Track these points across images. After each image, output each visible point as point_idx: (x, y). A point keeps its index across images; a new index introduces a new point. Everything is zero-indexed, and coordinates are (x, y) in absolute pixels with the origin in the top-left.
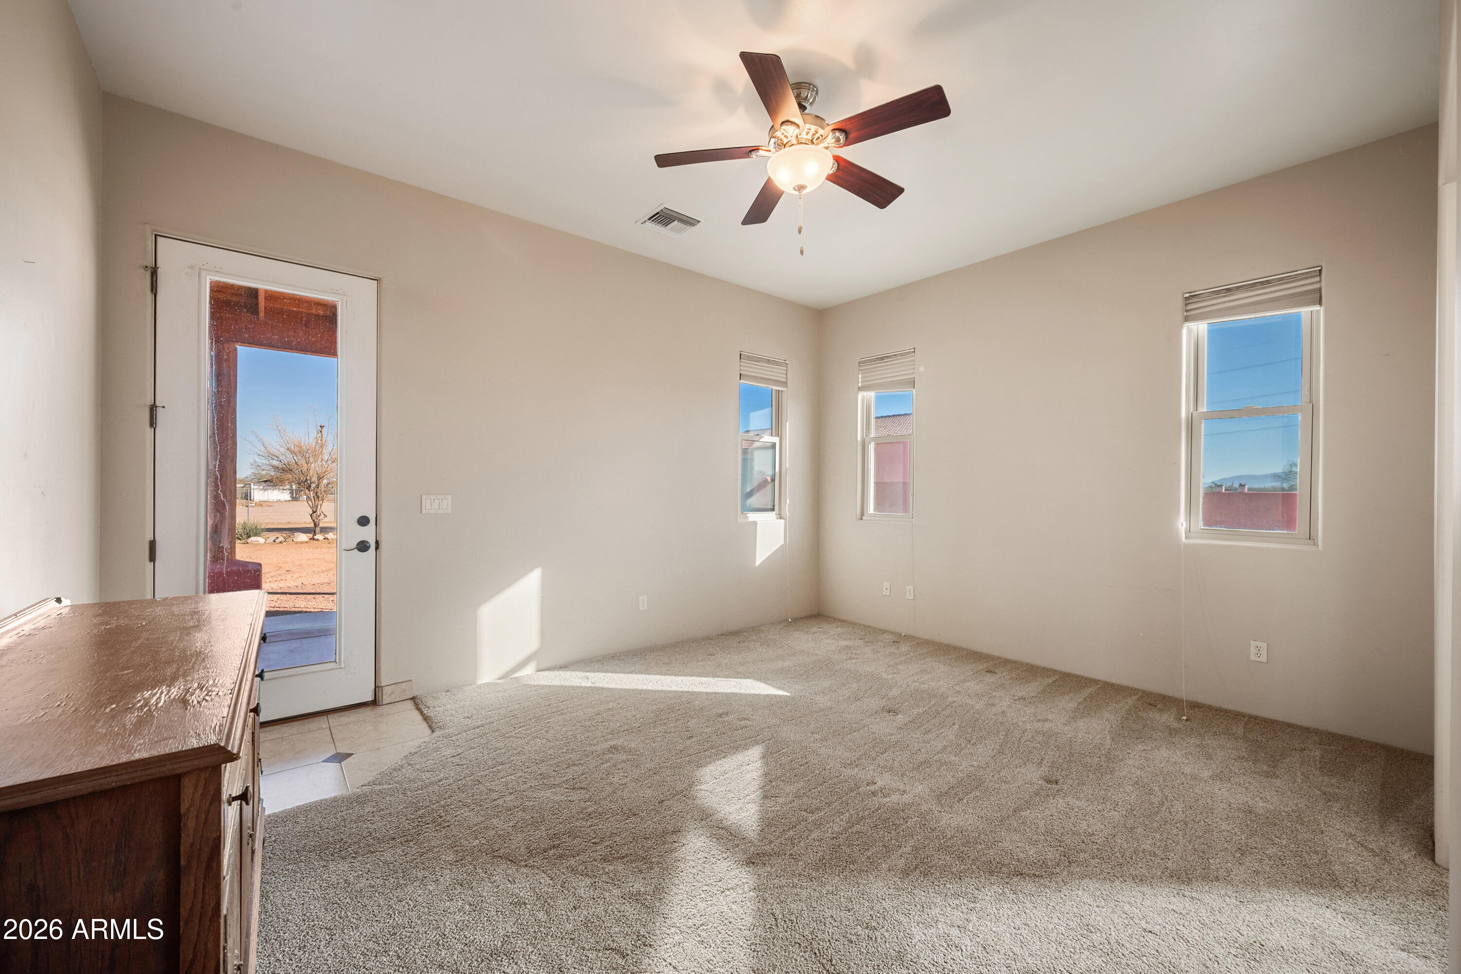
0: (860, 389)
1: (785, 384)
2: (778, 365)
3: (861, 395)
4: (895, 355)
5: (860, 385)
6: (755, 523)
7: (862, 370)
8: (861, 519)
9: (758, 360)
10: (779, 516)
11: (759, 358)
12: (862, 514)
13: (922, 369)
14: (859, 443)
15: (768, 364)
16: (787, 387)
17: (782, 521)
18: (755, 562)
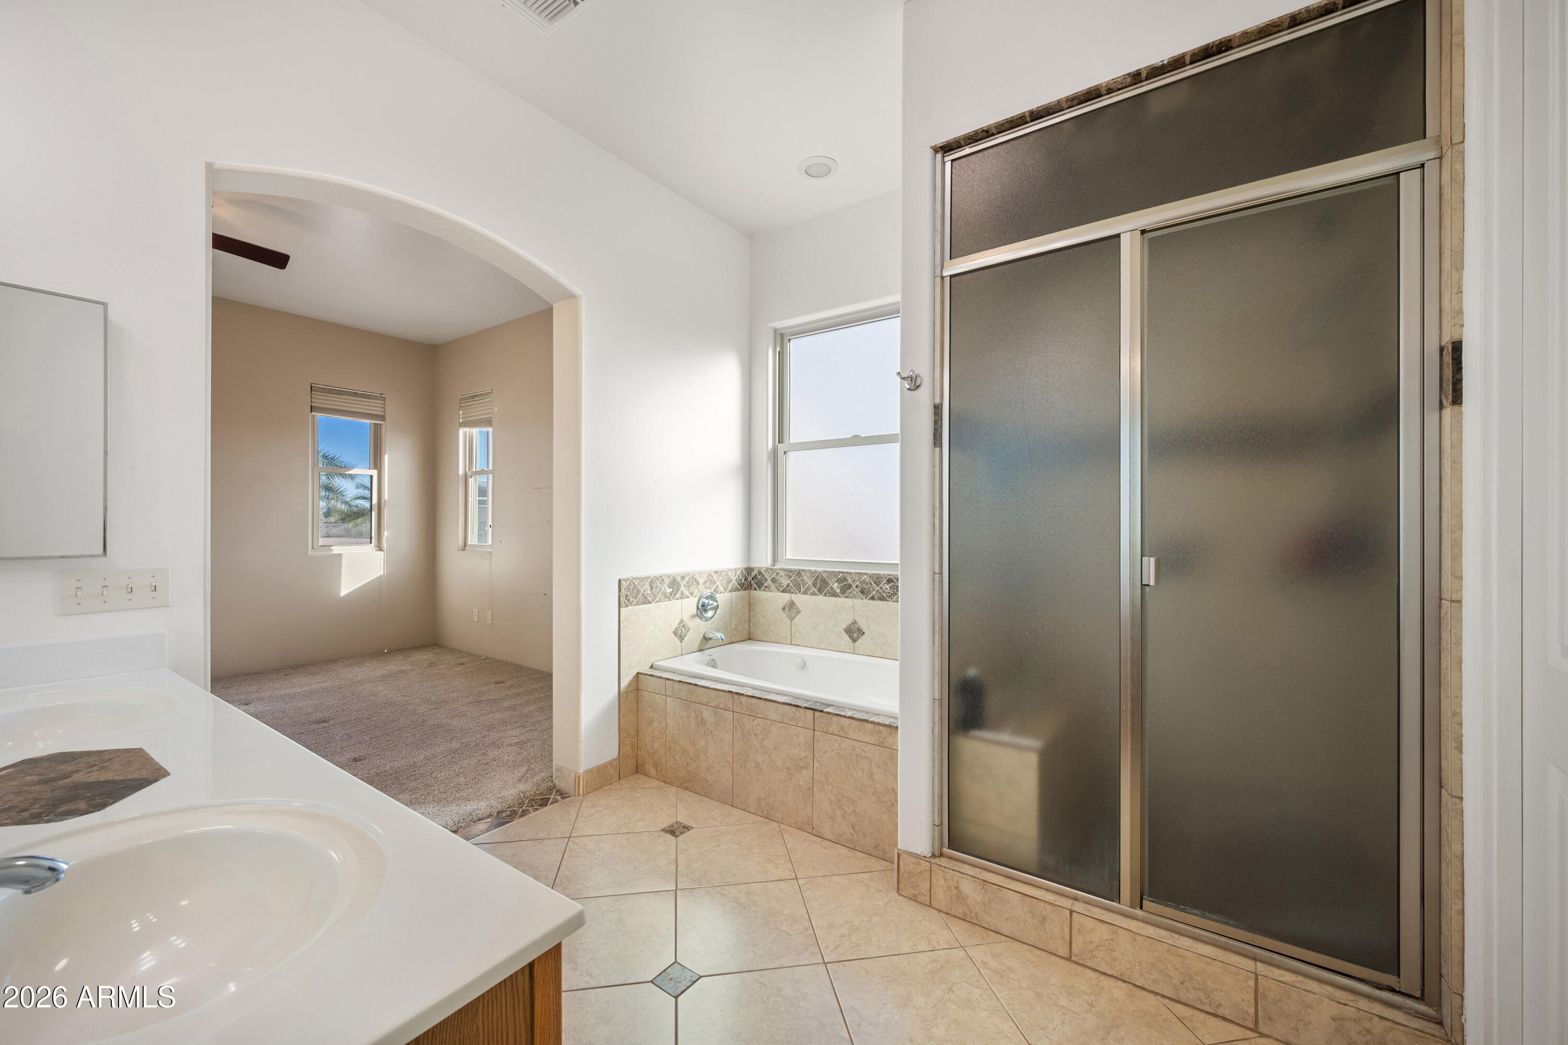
0: (464, 425)
1: (383, 418)
2: (370, 398)
3: (461, 432)
4: (480, 394)
5: (461, 421)
6: (340, 555)
7: (463, 406)
8: (464, 550)
9: (340, 393)
10: (378, 548)
11: (341, 391)
12: (465, 546)
13: (496, 409)
14: (460, 478)
15: (355, 397)
16: (384, 420)
17: (382, 553)
18: (340, 590)
